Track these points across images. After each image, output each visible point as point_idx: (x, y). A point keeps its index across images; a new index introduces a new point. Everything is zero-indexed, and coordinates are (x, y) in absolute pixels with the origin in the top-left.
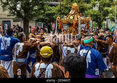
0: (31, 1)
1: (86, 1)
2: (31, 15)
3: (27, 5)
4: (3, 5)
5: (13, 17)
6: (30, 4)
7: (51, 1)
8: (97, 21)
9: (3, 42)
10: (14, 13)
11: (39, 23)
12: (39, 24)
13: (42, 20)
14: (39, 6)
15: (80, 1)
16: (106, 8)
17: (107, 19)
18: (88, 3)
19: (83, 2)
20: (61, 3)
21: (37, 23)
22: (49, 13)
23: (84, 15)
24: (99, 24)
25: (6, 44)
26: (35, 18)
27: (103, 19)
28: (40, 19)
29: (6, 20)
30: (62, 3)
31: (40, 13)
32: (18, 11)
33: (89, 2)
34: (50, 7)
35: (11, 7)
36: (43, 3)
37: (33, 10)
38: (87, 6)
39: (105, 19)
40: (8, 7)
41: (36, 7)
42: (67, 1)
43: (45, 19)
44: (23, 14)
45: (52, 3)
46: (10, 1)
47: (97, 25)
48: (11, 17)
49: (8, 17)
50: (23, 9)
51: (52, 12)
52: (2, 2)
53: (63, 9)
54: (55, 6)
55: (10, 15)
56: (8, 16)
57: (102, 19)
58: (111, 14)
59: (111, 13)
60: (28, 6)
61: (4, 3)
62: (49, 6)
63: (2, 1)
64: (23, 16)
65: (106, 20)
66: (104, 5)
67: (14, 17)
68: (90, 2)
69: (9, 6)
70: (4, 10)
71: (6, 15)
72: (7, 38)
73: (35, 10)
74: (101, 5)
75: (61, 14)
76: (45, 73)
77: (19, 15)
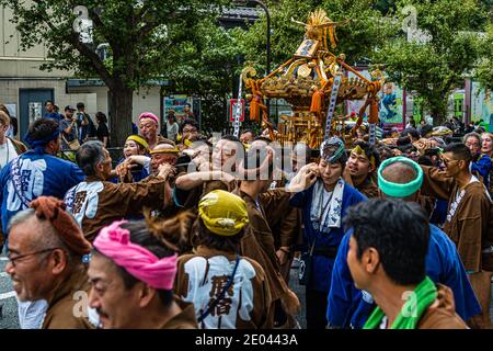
0: (141, 4)
1: (378, 3)
2: (141, 64)
3: (126, 21)
4: (21, 20)
5: (64, 73)
6: (138, 18)
7: (227, 5)
8: (423, 92)
9: (16, 177)
10: (67, 54)
11: (177, 97)
12: (175, 103)
13: (190, 86)
14: (175, 26)
15: (351, 3)
16: (462, 35)
17: (468, 82)
19: (363, 9)
20: (270, 13)
21: (166, 98)
22: (217, 55)
23: (368, 62)
24: (434, 104)
25: (24, 187)
26: (159, 79)
27: (452, 80)
28: (179, 80)
29: (33, 85)
30: (273, 12)
31: (181, 54)
32: (84, 48)
33: (391, 9)
34: (222, 28)
35: (54, 29)
36: (191, 12)
37: (148, 44)
38: (383, 24)
39: (461, 79)
40: (43, 31)
41: (163, 32)
42: (297, 6)
43: (202, 82)
44: (108, 61)
45: (232, 11)
46: (51, 4)
47: (422, 105)
48: (56, 72)
49: (45, 73)
50: (107, 38)
51: (230, 50)
52: (16, 8)
53: (278, 37)
54: (243, 24)
55: (52, 65)
56: (43, 68)
57: (445, 81)
58: (486, 61)
59: (485, 53)
60: (130, 27)
61: (28, 15)
62: (218, 25)
63: (16, 3)
64: (109, 68)
65: (462, 86)
66: (455, 23)
67: (70, 73)
68: (395, 9)
69: (45, 24)
70: (27, 43)
71: (34, 64)
72: (32, 160)
73: (160, 44)
74: (442, 21)
75: (270, 60)
76: (232, 294)
77: (91, 64)
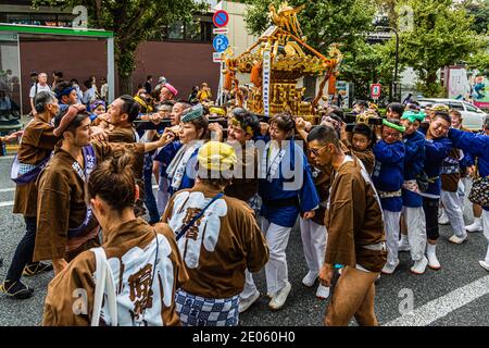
1: (474, 26)
7: (372, 31)
11: (340, 82)
13: (348, 76)
18: (479, 33)
19: (463, 31)
20: (399, 35)
22: (365, 59)
23: (465, 63)
33: (484, 30)
34: (368, 44)
36: (351, 35)
38: (477, 40)
42: (417, 30)
43: (355, 74)
45: (375, 35)
53: (403, 50)
54: (381, 42)
62: (366, 42)
75: (397, 62)
76: (199, 224)
